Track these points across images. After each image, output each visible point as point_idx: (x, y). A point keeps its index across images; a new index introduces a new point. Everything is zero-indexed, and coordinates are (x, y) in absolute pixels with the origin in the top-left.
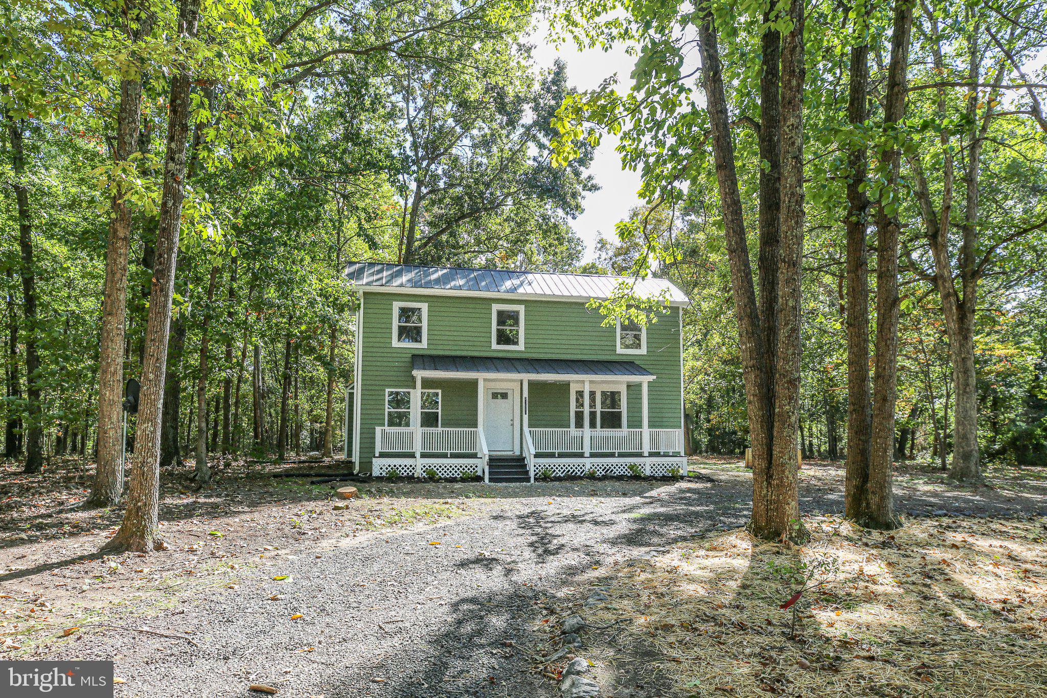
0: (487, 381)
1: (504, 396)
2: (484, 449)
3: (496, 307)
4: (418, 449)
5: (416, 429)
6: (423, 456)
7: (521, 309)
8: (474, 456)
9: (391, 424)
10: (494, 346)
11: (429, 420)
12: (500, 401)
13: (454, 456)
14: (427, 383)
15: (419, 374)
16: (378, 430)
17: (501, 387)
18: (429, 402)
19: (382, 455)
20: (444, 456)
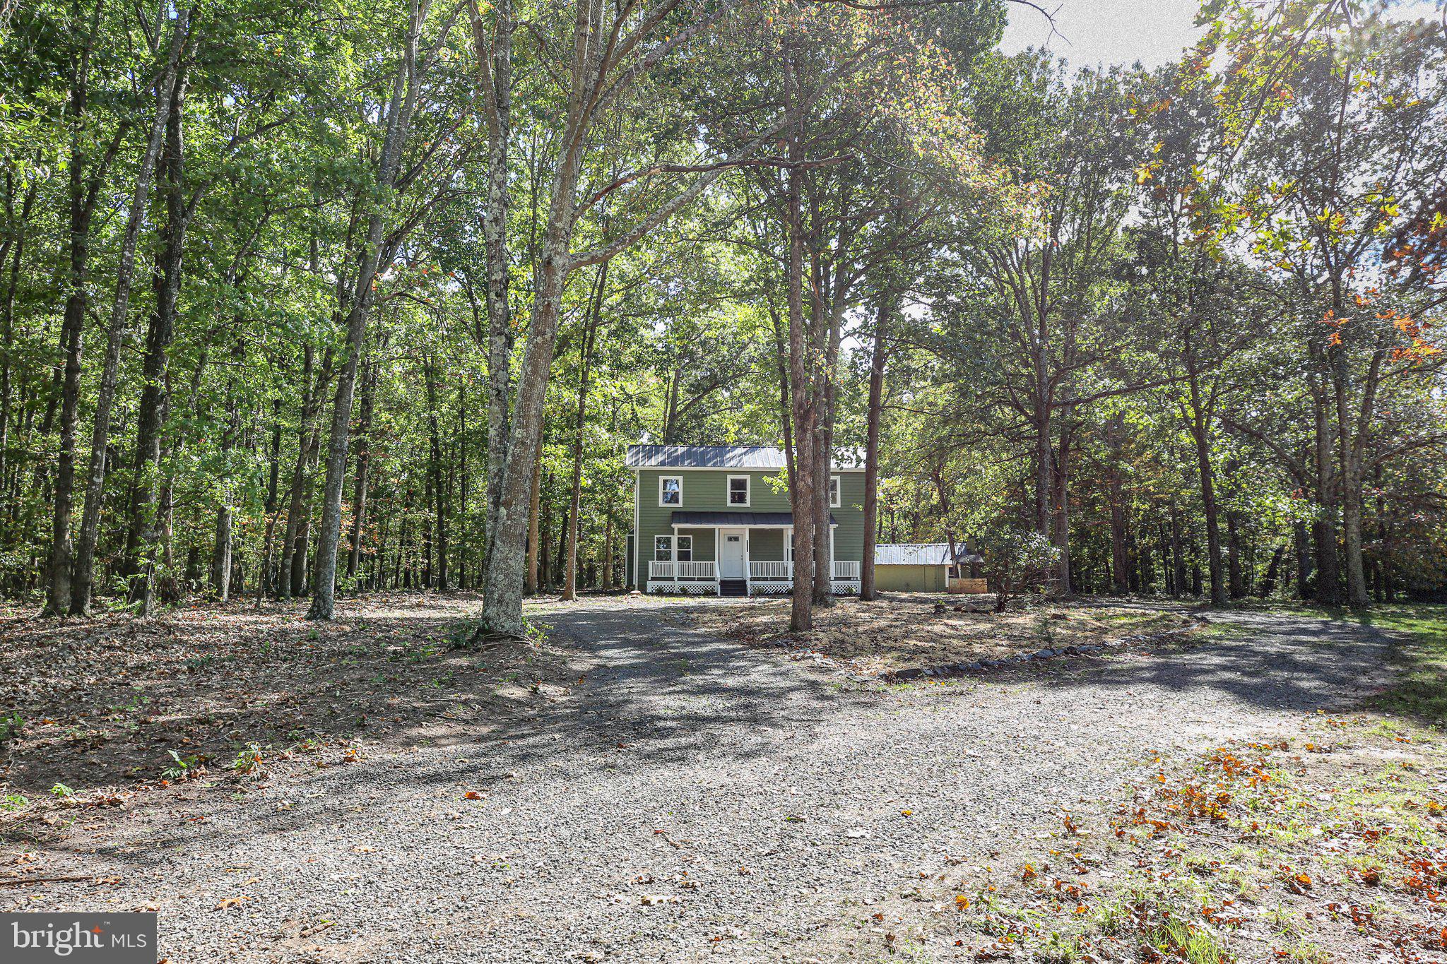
0: (722, 529)
1: (736, 539)
2: (718, 575)
3: (730, 477)
4: (676, 575)
5: (675, 563)
6: (679, 579)
7: (748, 477)
8: (713, 580)
9: (660, 558)
10: (729, 504)
11: (683, 556)
12: (734, 543)
13: (699, 579)
14: (681, 531)
15: (676, 526)
16: (650, 563)
17: (734, 534)
18: (682, 543)
19: (653, 579)
20: (693, 579)
